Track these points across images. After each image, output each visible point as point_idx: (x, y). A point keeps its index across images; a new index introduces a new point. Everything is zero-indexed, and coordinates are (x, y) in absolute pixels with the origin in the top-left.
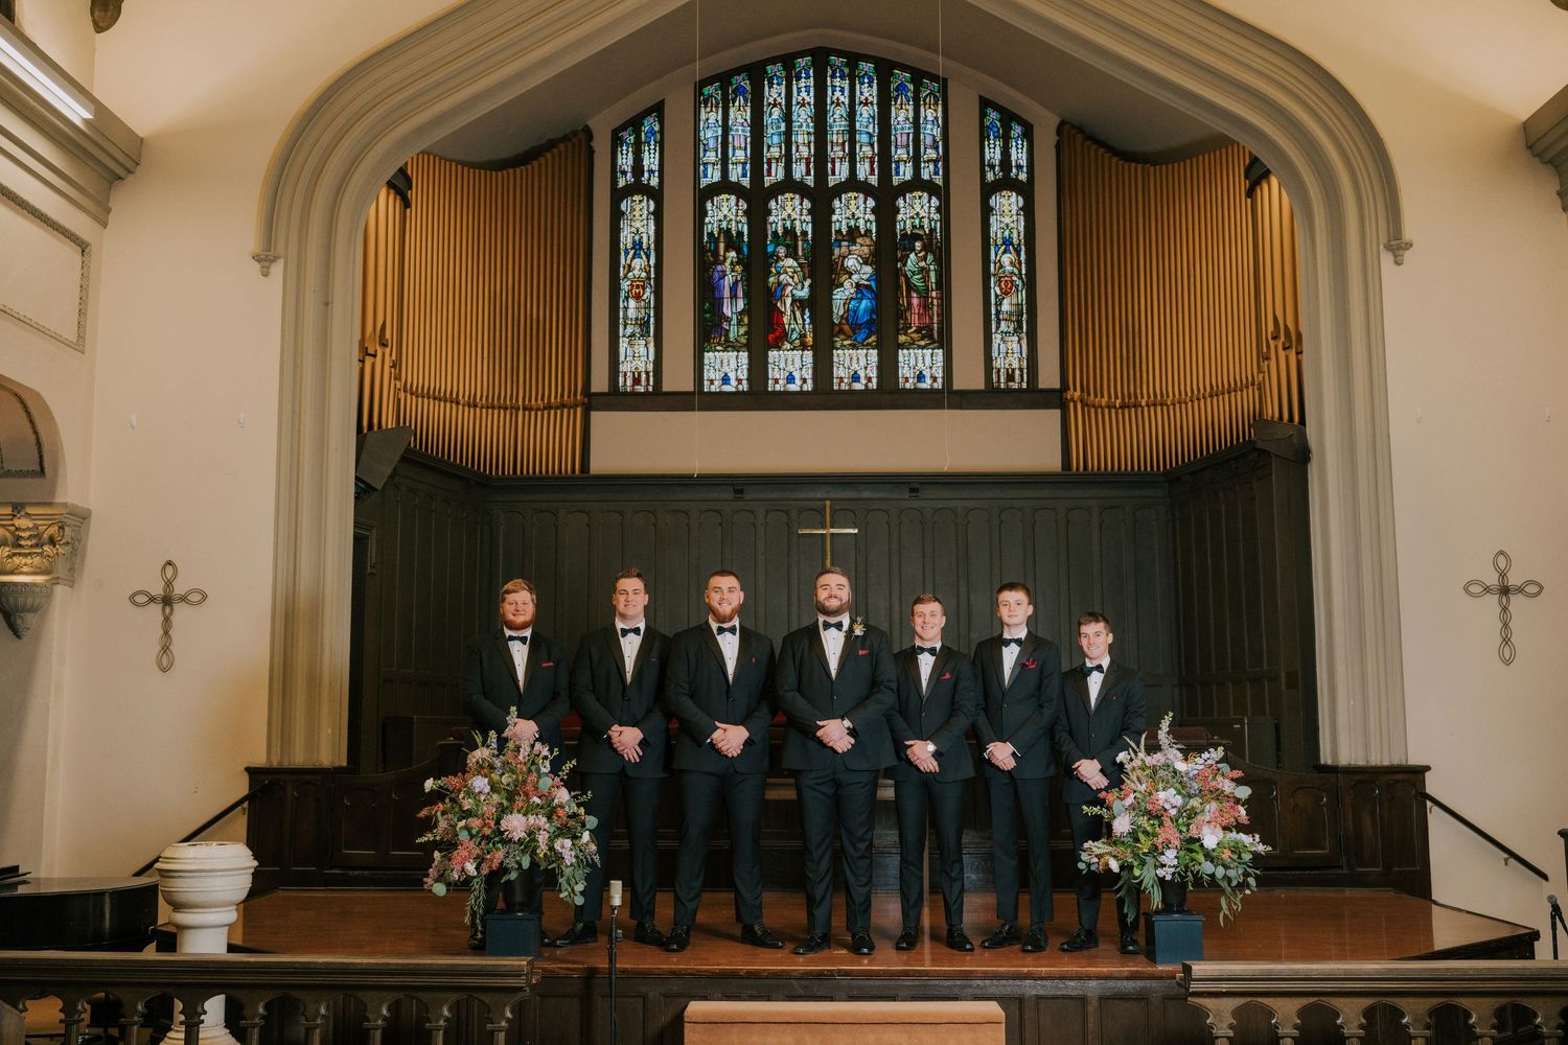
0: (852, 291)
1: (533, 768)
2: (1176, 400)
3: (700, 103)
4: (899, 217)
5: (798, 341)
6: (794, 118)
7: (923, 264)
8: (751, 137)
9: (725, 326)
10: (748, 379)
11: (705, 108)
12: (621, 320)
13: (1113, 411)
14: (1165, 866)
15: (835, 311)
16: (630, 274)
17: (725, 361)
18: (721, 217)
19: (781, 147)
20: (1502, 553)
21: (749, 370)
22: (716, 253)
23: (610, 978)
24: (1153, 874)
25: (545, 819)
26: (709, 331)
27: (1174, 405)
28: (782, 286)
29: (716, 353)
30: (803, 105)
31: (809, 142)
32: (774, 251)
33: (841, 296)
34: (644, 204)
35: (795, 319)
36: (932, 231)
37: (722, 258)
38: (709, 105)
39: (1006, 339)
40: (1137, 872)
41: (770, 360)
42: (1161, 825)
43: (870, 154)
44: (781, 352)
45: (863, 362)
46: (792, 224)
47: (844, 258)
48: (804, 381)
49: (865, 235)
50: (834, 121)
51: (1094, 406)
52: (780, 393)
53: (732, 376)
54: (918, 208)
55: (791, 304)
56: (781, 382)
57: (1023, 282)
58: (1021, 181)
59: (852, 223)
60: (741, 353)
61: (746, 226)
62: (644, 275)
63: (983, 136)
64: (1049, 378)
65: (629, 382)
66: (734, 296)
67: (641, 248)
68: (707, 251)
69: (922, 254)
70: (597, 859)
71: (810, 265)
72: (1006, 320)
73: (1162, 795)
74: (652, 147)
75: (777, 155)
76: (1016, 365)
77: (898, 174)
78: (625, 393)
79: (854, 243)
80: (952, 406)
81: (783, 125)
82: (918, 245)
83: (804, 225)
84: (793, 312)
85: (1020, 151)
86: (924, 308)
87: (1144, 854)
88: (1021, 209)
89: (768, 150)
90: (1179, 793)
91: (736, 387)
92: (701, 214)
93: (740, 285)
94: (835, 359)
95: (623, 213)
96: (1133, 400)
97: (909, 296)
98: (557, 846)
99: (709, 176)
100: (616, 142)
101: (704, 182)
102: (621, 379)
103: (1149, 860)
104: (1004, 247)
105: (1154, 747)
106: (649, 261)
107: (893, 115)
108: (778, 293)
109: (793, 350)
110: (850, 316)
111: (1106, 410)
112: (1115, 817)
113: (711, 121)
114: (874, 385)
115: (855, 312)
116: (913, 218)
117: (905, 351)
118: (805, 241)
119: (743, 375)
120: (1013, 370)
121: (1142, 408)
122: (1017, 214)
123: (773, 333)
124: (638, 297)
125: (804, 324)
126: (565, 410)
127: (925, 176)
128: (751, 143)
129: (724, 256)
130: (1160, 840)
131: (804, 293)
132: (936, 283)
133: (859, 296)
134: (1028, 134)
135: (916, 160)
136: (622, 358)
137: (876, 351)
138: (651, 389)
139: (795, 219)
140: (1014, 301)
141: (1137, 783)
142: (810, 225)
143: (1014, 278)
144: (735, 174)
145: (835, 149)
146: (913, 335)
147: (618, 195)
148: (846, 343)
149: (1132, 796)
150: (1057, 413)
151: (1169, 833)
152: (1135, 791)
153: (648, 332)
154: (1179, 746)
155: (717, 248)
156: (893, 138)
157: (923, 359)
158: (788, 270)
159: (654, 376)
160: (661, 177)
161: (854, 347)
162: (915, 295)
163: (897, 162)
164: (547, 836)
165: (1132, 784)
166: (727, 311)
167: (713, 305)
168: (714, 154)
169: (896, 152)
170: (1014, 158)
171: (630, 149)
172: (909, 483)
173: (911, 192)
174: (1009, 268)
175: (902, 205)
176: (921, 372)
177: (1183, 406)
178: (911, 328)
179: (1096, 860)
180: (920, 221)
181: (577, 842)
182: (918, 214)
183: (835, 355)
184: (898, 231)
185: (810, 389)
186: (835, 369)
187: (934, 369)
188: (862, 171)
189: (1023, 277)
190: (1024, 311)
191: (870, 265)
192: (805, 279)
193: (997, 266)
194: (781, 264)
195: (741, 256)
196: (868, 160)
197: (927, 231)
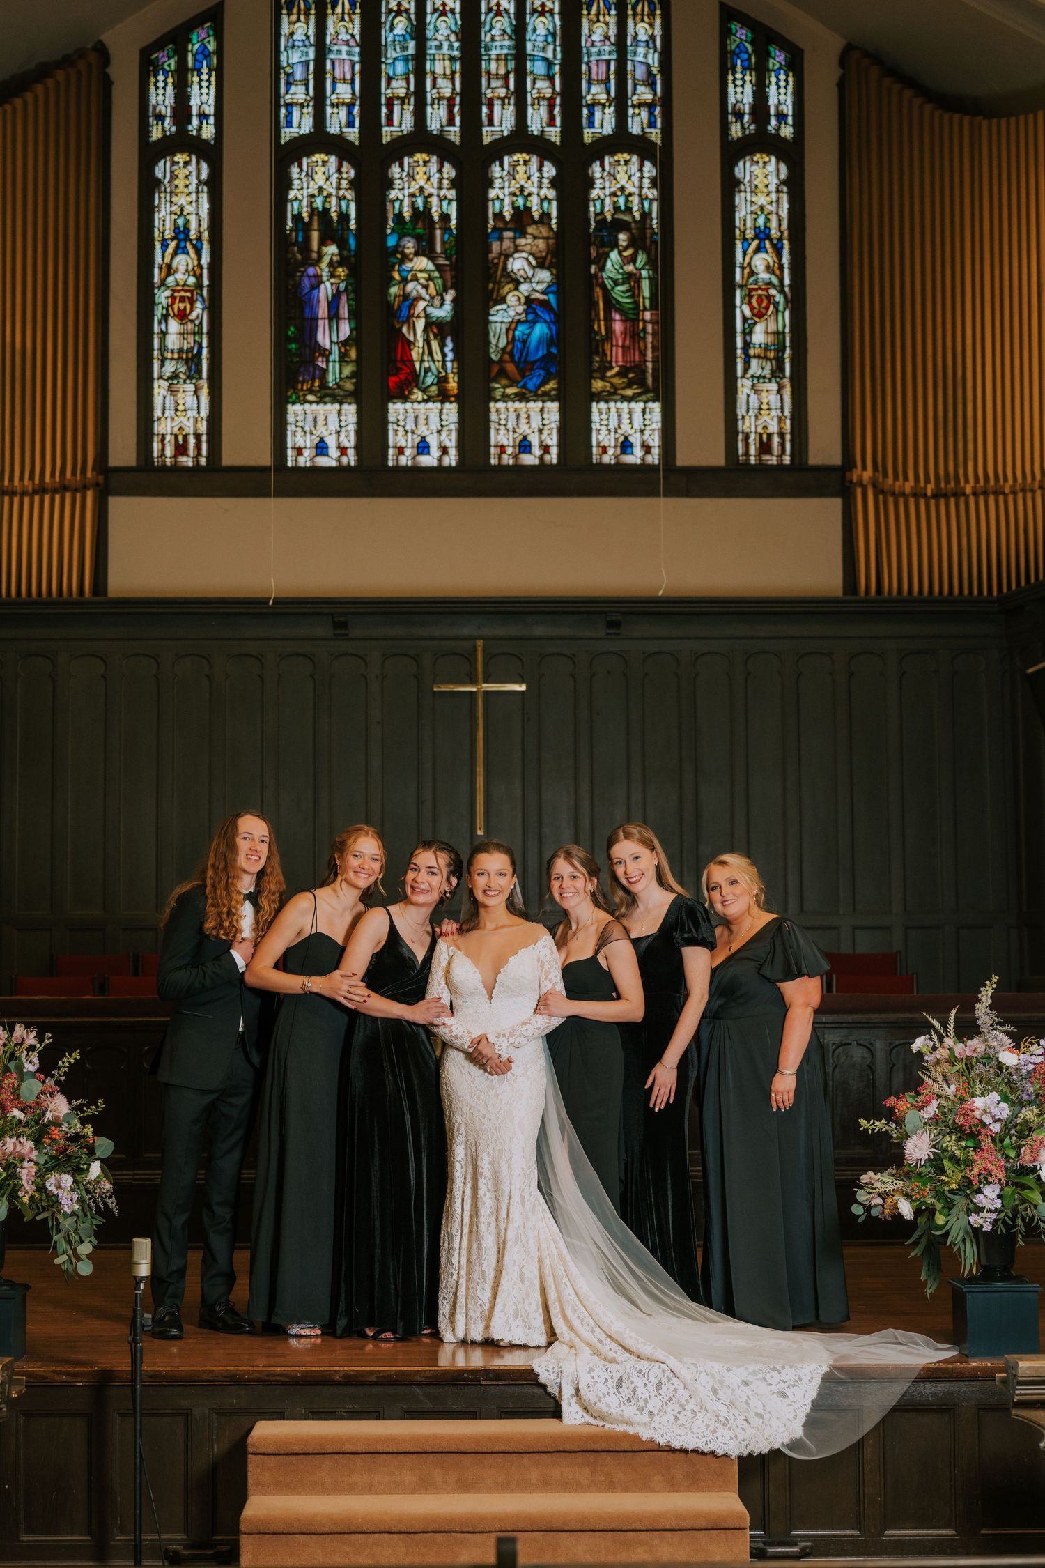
0: (520, 309)
1: (12, 1065)
2: (1018, 488)
3: (281, 8)
4: (594, 193)
5: (434, 388)
6: (429, 33)
7: (630, 268)
8: (362, 62)
9: (321, 363)
10: (356, 448)
11: (289, 14)
12: (156, 353)
13: (922, 502)
14: (982, 1209)
15: (493, 341)
16: (170, 280)
17: (321, 418)
18: (313, 189)
19: (408, 80)
21: (359, 433)
22: (305, 247)
23: (133, 1387)
24: (965, 1223)
25: (30, 1144)
26: (294, 369)
27: (1014, 493)
28: (410, 301)
29: (307, 406)
30: (443, 13)
31: (453, 73)
32: (398, 245)
33: (504, 315)
34: (192, 167)
35: (430, 353)
36: (645, 215)
37: (315, 255)
38: (295, 11)
39: (760, 386)
40: (940, 1219)
41: (392, 418)
42: (977, 1147)
43: (548, 93)
44: (408, 405)
45: (536, 422)
46: (426, 202)
47: (507, 256)
48: (445, 450)
49: (541, 221)
50: (493, 40)
51: (893, 494)
52: (406, 468)
53: (331, 442)
54: (622, 179)
55: (425, 330)
56: (408, 452)
57: (785, 297)
58: (785, 139)
59: (520, 202)
60: (345, 406)
61: (353, 206)
62: (192, 280)
63: (725, 68)
64: (825, 448)
65: (169, 451)
66: (334, 316)
67: (187, 238)
68: (293, 245)
69: (630, 251)
70: (112, 1203)
71: (454, 267)
72: (759, 357)
73: (979, 1102)
74: (205, 77)
75: (402, 92)
76: (773, 428)
77: (591, 124)
78: (163, 468)
79: (523, 234)
80: (671, 492)
81: (412, 45)
82: (623, 238)
83: (446, 205)
84: (427, 341)
85: (782, 91)
86: (632, 337)
87: (952, 1191)
88: (783, 183)
89: (389, 84)
90: (1005, 1099)
91: (338, 460)
92: (282, 184)
93: (344, 298)
94: (493, 417)
95: (159, 182)
96: (952, 484)
97: (609, 320)
98: (50, 1185)
99: (295, 123)
100: (148, 68)
101: (287, 134)
102: (156, 446)
103: (960, 1201)
104: (755, 243)
105: (967, 1029)
106: (199, 259)
107: (585, 31)
108: (404, 313)
109: (426, 401)
110: (516, 347)
111: (912, 500)
112: (908, 1137)
113: (299, 36)
114: (553, 457)
115: (524, 342)
116: (613, 194)
117: (602, 405)
118: (446, 229)
119: (349, 440)
120: (770, 436)
121: (967, 497)
122: (778, 191)
123: (396, 375)
124: (182, 316)
125: (444, 362)
126: (68, 496)
127: (635, 128)
128: (361, 72)
129: (319, 252)
130: (976, 1171)
131: (443, 312)
132: (651, 298)
133: (531, 317)
134: (795, 65)
135: (621, 103)
136: (157, 413)
137: (556, 404)
138: (203, 461)
139: (430, 195)
140: (772, 328)
141: (943, 1084)
142: (454, 204)
143: (773, 292)
144: (336, 122)
145: (494, 83)
146: (616, 381)
147: (151, 153)
148: (510, 391)
149: (935, 1103)
150: (836, 504)
151: (990, 1160)
152: (939, 1097)
153: (199, 372)
154: (1005, 1028)
155: (307, 239)
156: (584, 67)
157: (630, 418)
158: (419, 275)
159: (208, 441)
160: (219, 125)
161: (522, 397)
162: (617, 317)
163: (591, 107)
164: (34, 1170)
165: (936, 1087)
166: (323, 339)
167: (300, 329)
168: (301, 89)
169: (589, 91)
170: (772, 102)
171: (170, 80)
172: (606, 613)
173: (612, 154)
174: (764, 276)
175: (598, 175)
176: (626, 438)
177: (1029, 495)
178: (611, 368)
179: (879, 1201)
180: (627, 201)
181: (80, 1178)
182: (622, 189)
183: (493, 410)
184: (592, 215)
185: (454, 464)
186: (492, 432)
187: (647, 433)
188: (536, 120)
189: (787, 289)
190: (788, 343)
191: (548, 269)
192: (446, 290)
193: (747, 271)
194: (408, 265)
195: (345, 253)
196: (545, 103)
197: (637, 216)
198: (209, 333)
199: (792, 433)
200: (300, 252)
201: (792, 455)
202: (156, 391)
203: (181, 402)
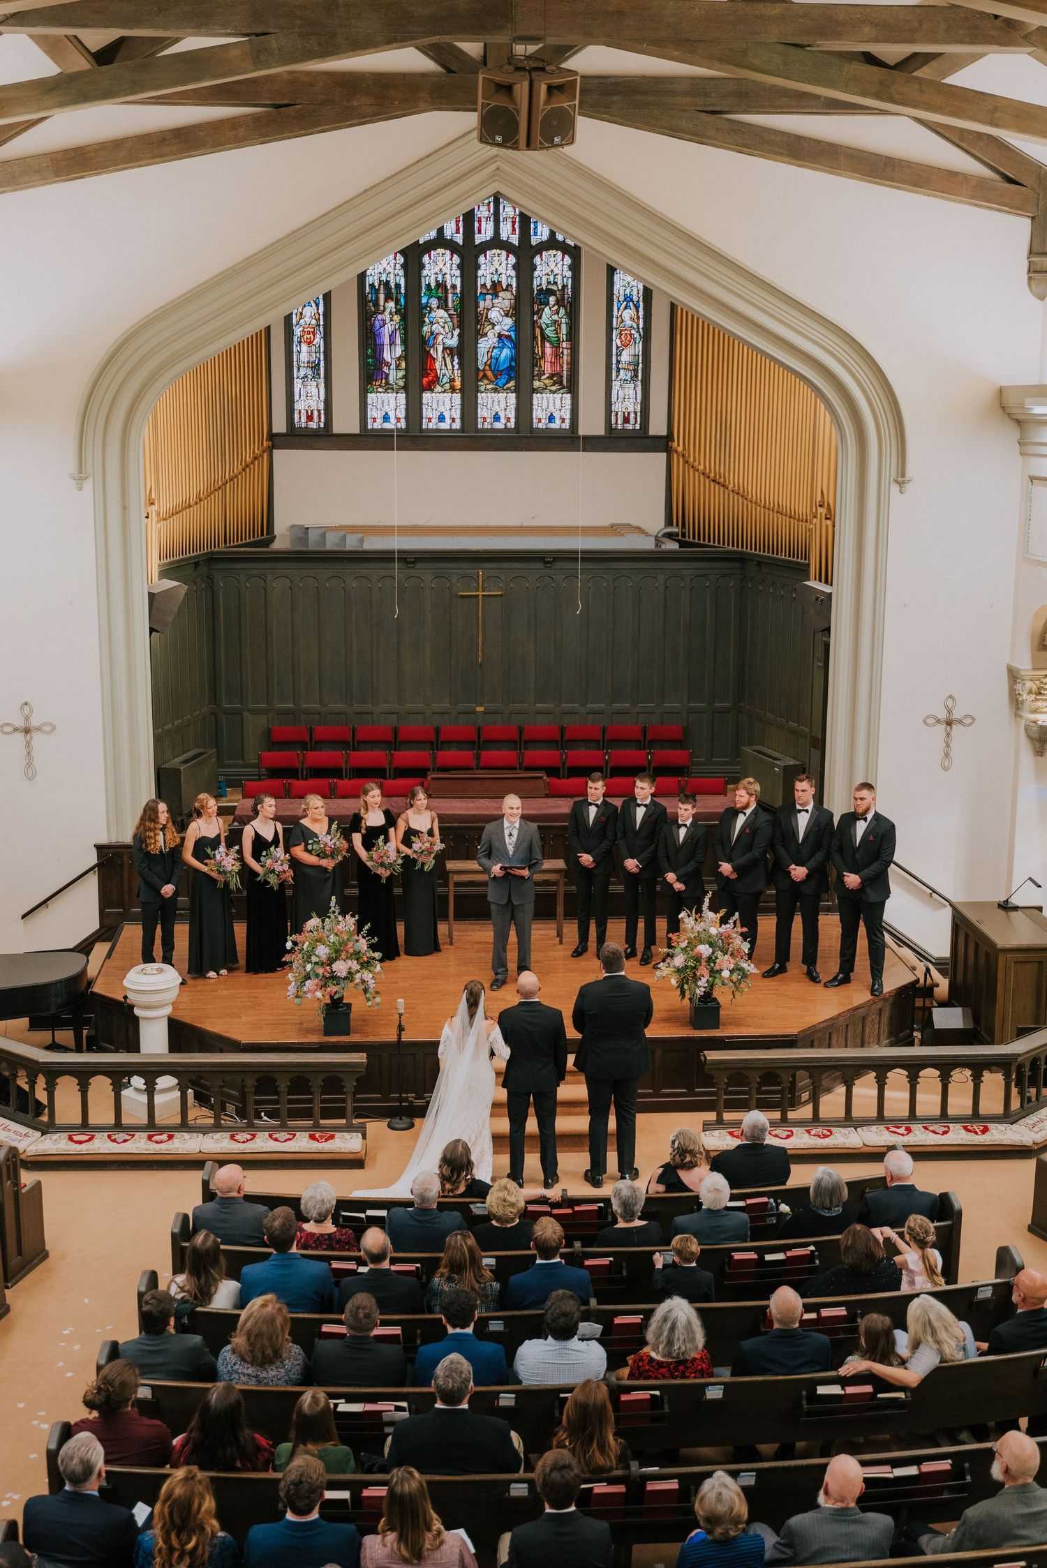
0: (496, 340)
4: (537, 273)
5: (448, 385)
7: (555, 317)
9: (385, 369)
10: (406, 418)
12: (295, 363)
13: (707, 479)
14: (700, 986)
15: (480, 358)
16: (302, 321)
17: (386, 401)
18: (381, 269)
20: (951, 697)
21: (407, 410)
22: (376, 304)
25: (356, 961)
26: (371, 374)
27: (752, 502)
28: (434, 335)
32: (427, 303)
33: (486, 344)
35: (446, 365)
36: (564, 287)
37: (382, 308)
39: (624, 385)
40: (686, 985)
42: (700, 963)
43: (512, 214)
45: (503, 405)
46: (443, 278)
47: (488, 310)
48: (454, 420)
49: (506, 290)
51: (693, 467)
52: (432, 431)
53: (392, 415)
54: (552, 265)
55: (443, 351)
56: (433, 421)
57: (640, 335)
59: (496, 278)
60: (399, 395)
61: (403, 280)
62: (314, 322)
64: (658, 427)
65: (304, 419)
66: (392, 343)
68: (370, 301)
69: (556, 307)
72: (625, 369)
73: (701, 947)
76: (631, 409)
77: (536, 234)
78: (301, 429)
79: (497, 296)
82: (552, 299)
83: (453, 278)
84: (444, 358)
86: (556, 357)
91: (396, 425)
93: (398, 333)
94: (480, 401)
96: (722, 480)
97: (543, 346)
102: (296, 416)
104: (625, 304)
106: (318, 309)
108: (431, 341)
109: (444, 392)
110: (493, 363)
111: (702, 475)
112: (675, 956)
114: (512, 425)
115: (497, 359)
116: (548, 274)
117: (539, 395)
118: (455, 294)
119: (402, 414)
120: (629, 413)
123: (427, 377)
124: (309, 343)
125: (453, 370)
126: (257, 463)
127: (560, 237)
129: (384, 307)
130: (699, 972)
131: (453, 342)
132: (567, 335)
133: (500, 345)
136: (296, 397)
137: (514, 394)
138: (322, 425)
139: (445, 274)
140: (632, 352)
142: (459, 279)
145: (481, 208)
148: (489, 387)
150: (664, 455)
152: (687, 940)
153: (319, 374)
155: (377, 299)
157: (554, 403)
158: (440, 320)
159: (325, 414)
161: (495, 390)
162: (548, 345)
163: (536, 223)
166: (387, 356)
167: (374, 351)
172: (544, 558)
173: (547, 251)
174: (629, 323)
175: (538, 263)
176: (552, 414)
177: (758, 507)
178: (544, 375)
180: (555, 278)
182: (552, 271)
183: (479, 397)
184: (535, 286)
185: (458, 428)
186: (479, 410)
187: (563, 411)
188: (506, 231)
189: (641, 330)
190: (640, 361)
191: (511, 317)
192: (454, 329)
193: (619, 319)
194: (433, 314)
195: (399, 307)
196: (510, 220)
197: (560, 288)
198: (324, 352)
199: (641, 412)
200: (374, 306)
201: (640, 424)
202: (295, 385)
203: (309, 391)
